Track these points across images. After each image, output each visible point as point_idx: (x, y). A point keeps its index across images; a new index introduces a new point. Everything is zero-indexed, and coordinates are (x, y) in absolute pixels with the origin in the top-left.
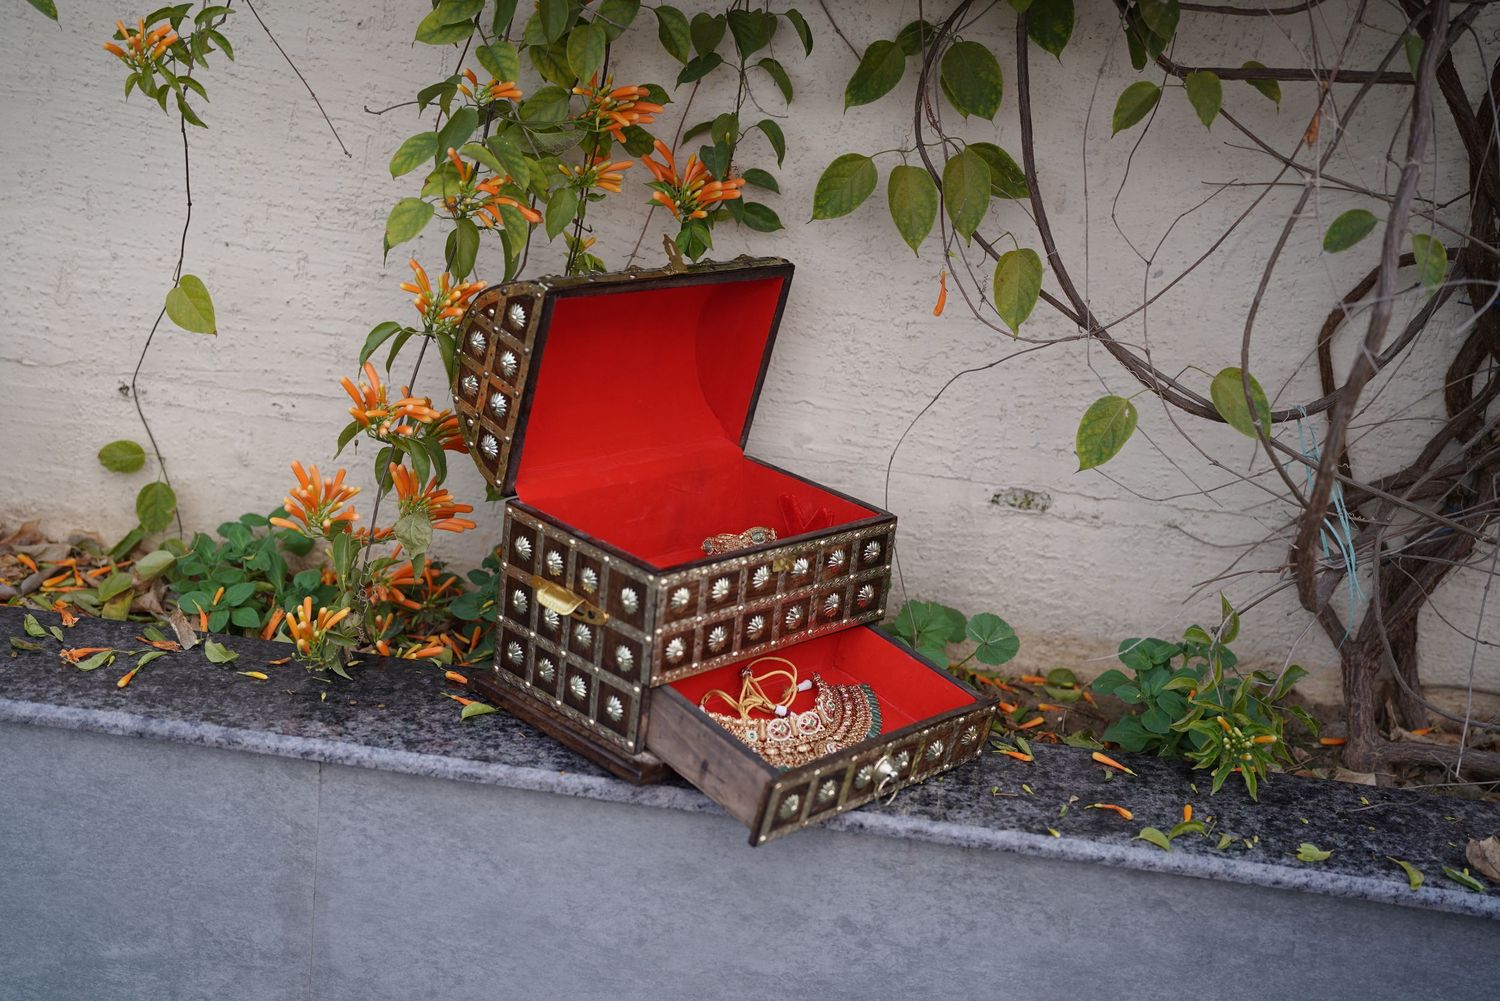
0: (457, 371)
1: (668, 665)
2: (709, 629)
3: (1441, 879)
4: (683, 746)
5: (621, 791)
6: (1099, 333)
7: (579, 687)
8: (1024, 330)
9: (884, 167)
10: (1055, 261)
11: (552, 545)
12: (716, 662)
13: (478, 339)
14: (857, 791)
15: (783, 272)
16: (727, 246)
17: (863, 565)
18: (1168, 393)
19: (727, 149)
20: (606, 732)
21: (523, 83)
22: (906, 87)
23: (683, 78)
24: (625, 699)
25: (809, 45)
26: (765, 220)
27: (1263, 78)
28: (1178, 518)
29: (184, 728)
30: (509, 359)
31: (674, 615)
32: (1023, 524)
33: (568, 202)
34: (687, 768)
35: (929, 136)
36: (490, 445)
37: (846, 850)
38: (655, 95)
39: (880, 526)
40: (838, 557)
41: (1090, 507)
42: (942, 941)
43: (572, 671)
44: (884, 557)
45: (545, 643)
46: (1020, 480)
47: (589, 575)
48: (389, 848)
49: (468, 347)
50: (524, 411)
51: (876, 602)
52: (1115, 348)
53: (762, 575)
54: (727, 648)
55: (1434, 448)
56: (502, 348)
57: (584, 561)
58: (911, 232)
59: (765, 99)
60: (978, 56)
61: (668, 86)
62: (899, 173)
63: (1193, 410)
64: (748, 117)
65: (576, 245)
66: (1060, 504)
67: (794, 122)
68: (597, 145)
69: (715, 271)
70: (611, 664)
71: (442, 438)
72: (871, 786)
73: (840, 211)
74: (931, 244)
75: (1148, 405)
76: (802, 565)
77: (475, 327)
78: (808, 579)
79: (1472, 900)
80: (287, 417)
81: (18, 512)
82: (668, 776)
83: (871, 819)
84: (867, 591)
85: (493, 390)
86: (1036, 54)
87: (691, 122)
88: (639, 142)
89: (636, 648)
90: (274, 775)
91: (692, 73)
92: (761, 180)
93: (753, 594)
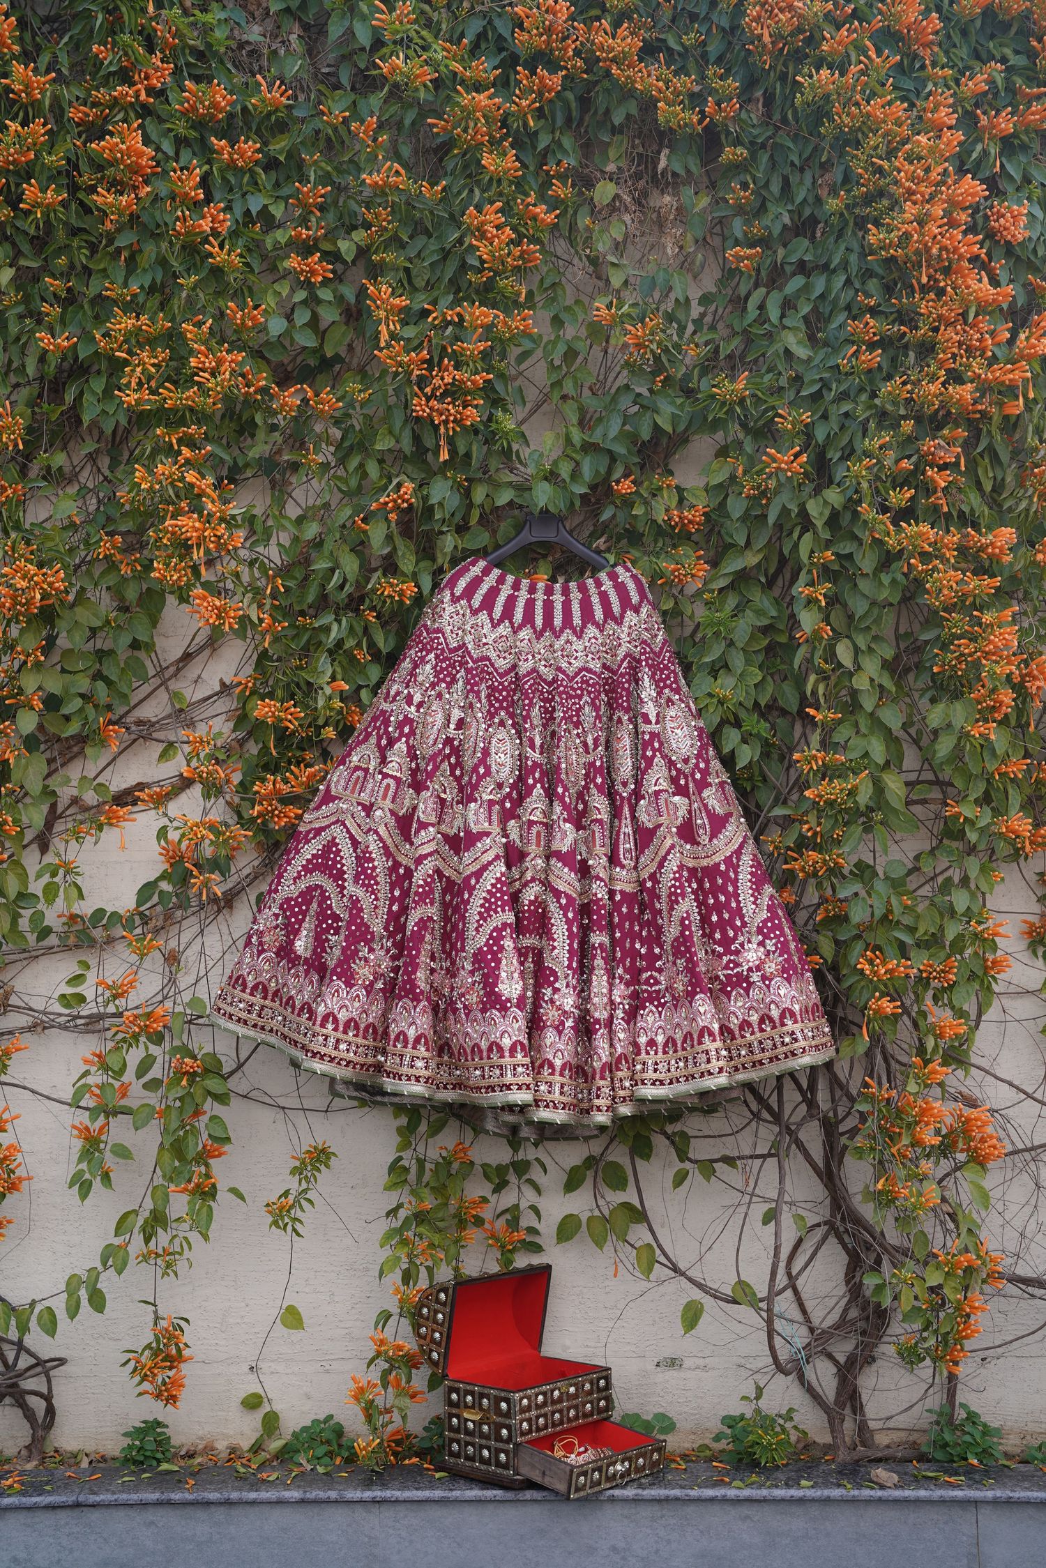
0: (416, 1327)
1: (523, 1434)
2: (538, 1417)
3: (860, 1486)
4: (533, 1467)
5: (510, 1495)
6: (683, 1274)
7: (486, 1453)
8: (652, 1277)
9: (584, 1219)
10: (660, 1246)
11: (467, 1392)
12: (543, 1433)
13: (425, 1311)
14: (608, 1479)
15: (548, 1268)
16: (522, 1261)
17: (600, 1390)
18: (716, 1295)
19: (516, 1219)
20: (499, 1471)
21: (429, 1202)
22: (589, 1183)
23: (494, 1191)
24: (506, 1452)
25: (546, 1171)
26: (537, 1248)
27: (729, 1160)
28: (743, 1361)
29: (322, 1495)
30: (440, 1316)
31: (523, 1411)
32: (672, 1374)
33: (453, 1250)
34: (536, 1477)
35: (601, 1202)
36: (435, 1356)
37: (609, 1510)
38: (484, 1200)
39: (605, 1373)
40: (588, 1386)
41: (701, 1362)
42: (657, 1551)
43: (482, 1447)
44: (608, 1386)
45: (468, 1438)
46: (667, 1353)
47: (485, 1401)
48: (411, 1542)
49: (420, 1315)
50: (449, 1337)
51: (607, 1409)
52: (690, 1280)
53: (556, 1393)
54: (546, 1427)
55: (845, 1311)
56: (436, 1312)
57: (482, 1396)
58: (600, 1243)
59: (529, 1196)
60: (616, 1167)
61: (488, 1194)
62: (590, 1219)
63: (728, 1301)
64: (524, 1205)
65: (456, 1269)
66: (688, 1363)
67: (542, 1203)
68: (462, 1224)
69: (517, 1271)
70: (499, 1438)
71: (411, 1362)
72: (614, 1475)
73: (568, 1239)
74: (608, 1247)
75: (707, 1301)
76: (572, 1390)
77: (423, 1306)
78: (576, 1396)
79: (872, 1493)
80: (327, 1371)
81: (201, 1438)
82: (530, 1485)
83: (617, 1492)
84: (602, 1403)
85: (434, 1331)
86: (640, 1163)
87: (499, 1210)
88: (479, 1222)
89: (509, 1428)
90: (359, 1512)
91: (497, 1189)
92: (532, 1231)
93: (554, 1402)
